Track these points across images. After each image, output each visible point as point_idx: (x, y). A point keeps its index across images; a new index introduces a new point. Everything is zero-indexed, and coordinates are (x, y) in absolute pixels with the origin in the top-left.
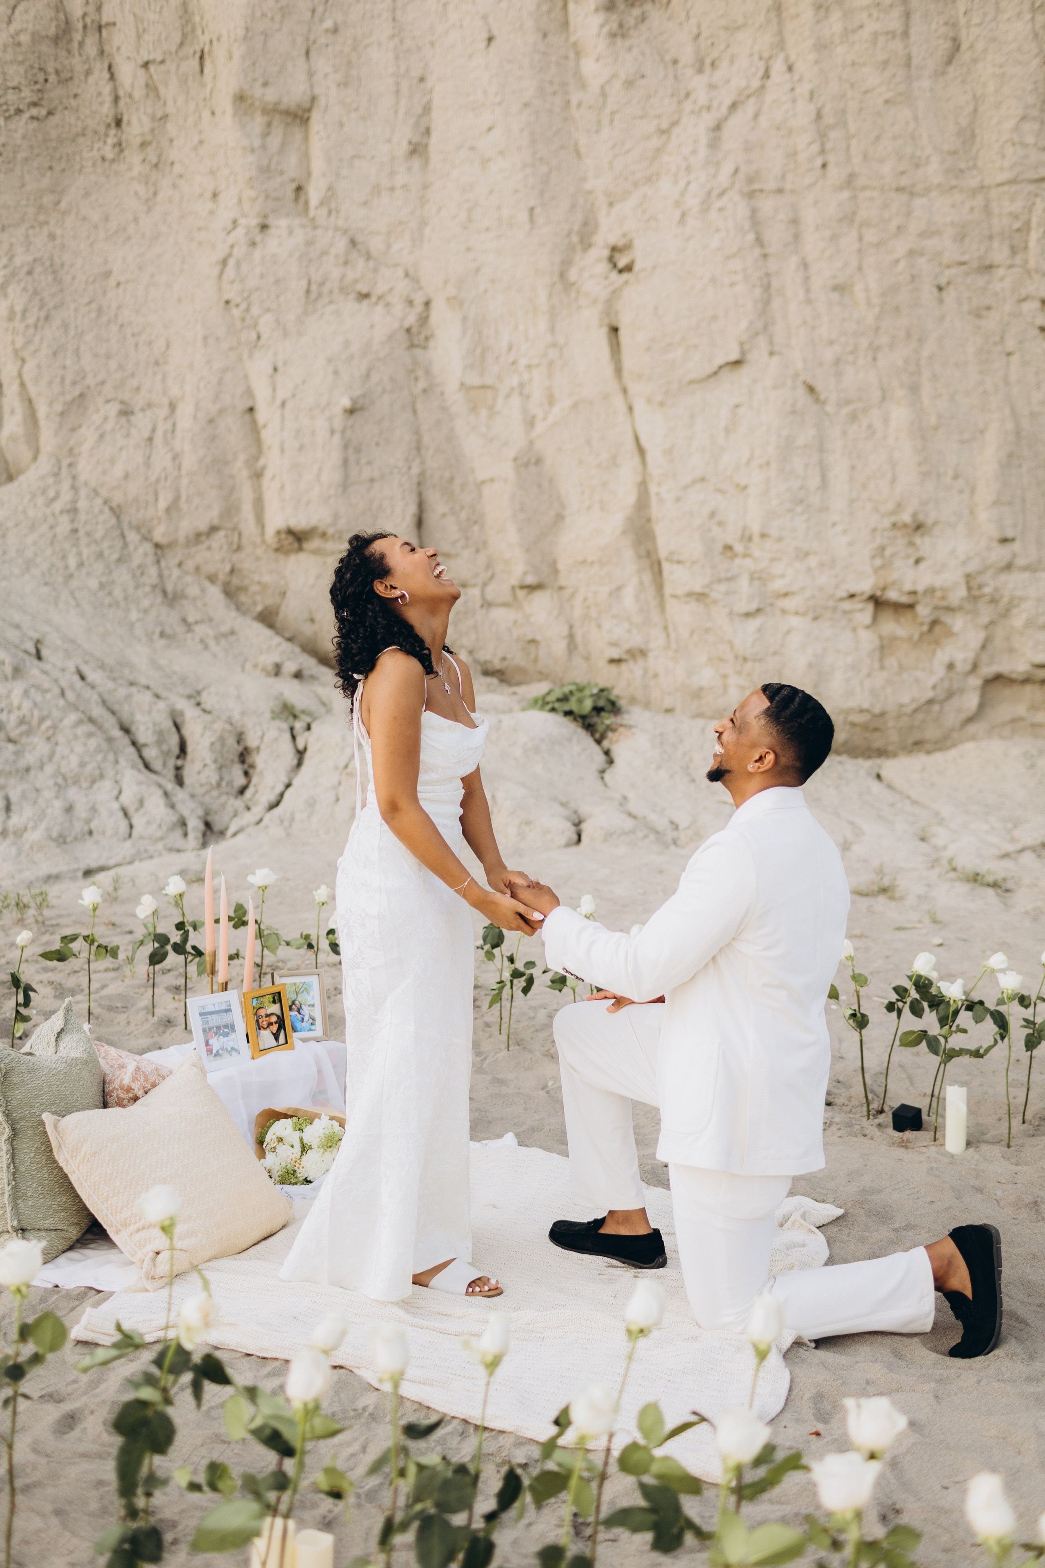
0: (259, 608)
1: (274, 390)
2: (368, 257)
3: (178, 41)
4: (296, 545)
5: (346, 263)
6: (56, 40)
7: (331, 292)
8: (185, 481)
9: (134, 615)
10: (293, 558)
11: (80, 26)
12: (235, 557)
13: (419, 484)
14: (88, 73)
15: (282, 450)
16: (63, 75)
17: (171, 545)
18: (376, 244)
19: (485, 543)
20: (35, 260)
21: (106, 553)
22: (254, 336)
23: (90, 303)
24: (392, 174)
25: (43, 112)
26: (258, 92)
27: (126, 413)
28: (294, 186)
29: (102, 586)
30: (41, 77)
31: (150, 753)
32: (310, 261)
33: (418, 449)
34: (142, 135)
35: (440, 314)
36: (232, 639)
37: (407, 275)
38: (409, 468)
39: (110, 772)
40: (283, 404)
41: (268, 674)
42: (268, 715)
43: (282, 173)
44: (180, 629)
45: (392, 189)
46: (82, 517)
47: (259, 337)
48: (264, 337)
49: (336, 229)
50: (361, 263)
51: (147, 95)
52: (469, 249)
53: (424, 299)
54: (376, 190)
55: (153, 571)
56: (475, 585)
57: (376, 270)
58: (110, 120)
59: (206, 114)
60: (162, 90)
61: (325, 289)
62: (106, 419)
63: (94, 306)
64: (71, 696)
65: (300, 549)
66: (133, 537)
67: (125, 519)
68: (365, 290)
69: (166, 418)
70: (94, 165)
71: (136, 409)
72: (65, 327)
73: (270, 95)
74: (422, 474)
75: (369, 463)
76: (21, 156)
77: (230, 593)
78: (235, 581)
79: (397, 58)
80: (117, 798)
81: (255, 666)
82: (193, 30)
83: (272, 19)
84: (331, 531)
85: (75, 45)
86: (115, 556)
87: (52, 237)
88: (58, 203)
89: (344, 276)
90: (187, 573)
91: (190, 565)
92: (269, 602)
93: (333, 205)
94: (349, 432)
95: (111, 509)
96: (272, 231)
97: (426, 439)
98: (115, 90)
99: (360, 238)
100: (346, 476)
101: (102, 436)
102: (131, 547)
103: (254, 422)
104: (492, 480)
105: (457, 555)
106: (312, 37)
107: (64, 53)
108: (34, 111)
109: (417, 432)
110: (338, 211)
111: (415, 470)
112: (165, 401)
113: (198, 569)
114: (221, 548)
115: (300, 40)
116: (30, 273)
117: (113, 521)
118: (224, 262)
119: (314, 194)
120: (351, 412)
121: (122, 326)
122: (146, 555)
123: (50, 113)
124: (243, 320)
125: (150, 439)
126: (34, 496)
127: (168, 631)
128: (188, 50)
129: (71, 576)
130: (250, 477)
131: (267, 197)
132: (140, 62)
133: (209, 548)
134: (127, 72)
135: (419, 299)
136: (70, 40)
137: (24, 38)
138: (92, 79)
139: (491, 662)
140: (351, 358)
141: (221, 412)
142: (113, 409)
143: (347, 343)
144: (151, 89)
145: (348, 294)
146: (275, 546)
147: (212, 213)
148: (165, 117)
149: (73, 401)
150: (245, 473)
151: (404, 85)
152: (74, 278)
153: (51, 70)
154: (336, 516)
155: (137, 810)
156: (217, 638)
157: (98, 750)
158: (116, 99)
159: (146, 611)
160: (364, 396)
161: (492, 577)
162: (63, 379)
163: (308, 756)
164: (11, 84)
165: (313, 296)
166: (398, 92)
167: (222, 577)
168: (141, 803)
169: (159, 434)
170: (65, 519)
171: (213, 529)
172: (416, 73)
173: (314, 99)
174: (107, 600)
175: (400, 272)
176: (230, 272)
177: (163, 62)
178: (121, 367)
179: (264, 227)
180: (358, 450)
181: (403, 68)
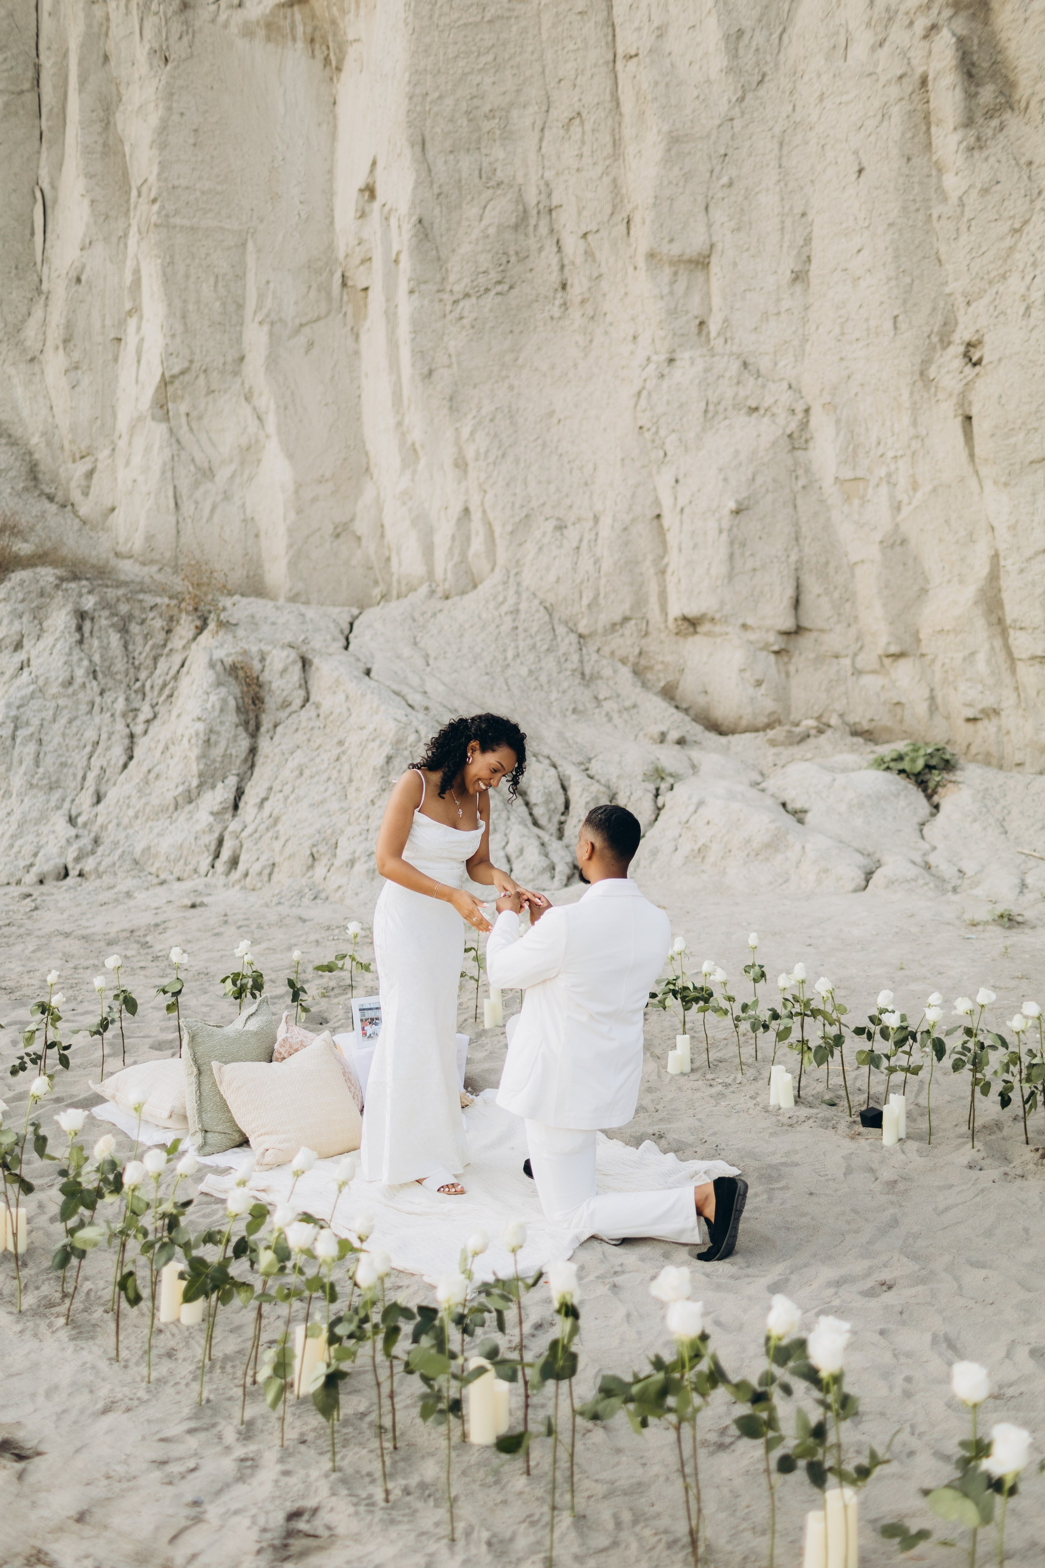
0: (662, 684)
1: (676, 499)
2: (758, 375)
3: (610, 212)
4: (691, 630)
5: (738, 383)
6: (516, 227)
7: (726, 410)
8: (603, 581)
9: (554, 696)
10: (690, 639)
11: (535, 212)
12: (643, 642)
13: (797, 569)
14: (541, 249)
15: (680, 550)
16: (521, 255)
17: (591, 635)
18: (765, 364)
19: (856, 618)
20: (497, 409)
21: (539, 644)
22: (662, 453)
23: (538, 438)
24: (779, 300)
25: (506, 287)
26: (665, 248)
27: (560, 527)
28: (697, 322)
29: (531, 672)
30: (504, 260)
31: (538, 811)
32: (708, 385)
33: (797, 540)
34: (582, 293)
35: (818, 419)
36: (634, 711)
37: (790, 387)
38: (788, 556)
40: (682, 510)
41: (655, 742)
42: (640, 778)
43: (687, 312)
44: (590, 705)
45: (778, 314)
46: (522, 616)
47: (665, 454)
48: (669, 454)
49: (732, 354)
50: (751, 381)
51: (586, 260)
52: (842, 359)
53: (805, 407)
54: (765, 316)
55: (575, 658)
56: (846, 656)
57: (764, 386)
58: (557, 285)
59: (631, 269)
60: (598, 254)
61: (721, 408)
62: (544, 534)
63: (540, 441)
65: (696, 632)
66: (561, 630)
67: (556, 616)
68: (754, 405)
69: (591, 529)
70: (545, 324)
71: (569, 524)
72: (517, 461)
73: (675, 249)
74: (800, 561)
75: (752, 555)
76: (489, 325)
77: (637, 672)
78: (643, 662)
79: (782, 199)
80: (504, 848)
81: (645, 735)
82: (622, 201)
83: (677, 184)
84: (718, 616)
85: (531, 228)
86: (546, 647)
87: (511, 388)
88: (516, 359)
89: (736, 394)
90: (604, 657)
91: (606, 650)
92: (670, 678)
93: (728, 335)
94: (735, 530)
95: (545, 608)
96: (678, 363)
97: (804, 529)
98: (561, 259)
99: (751, 360)
100: (732, 568)
101: (540, 549)
102: (559, 639)
103: (661, 526)
104: (863, 561)
105: (831, 630)
106: (710, 195)
107: (522, 237)
108: (499, 288)
109: (796, 524)
110: (732, 339)
111: (793, 558)
112: (591, 515)
113: (612, 653)
114: (632, 635)
115: (700, 198)
116: (492, 420)
117: (547, 618)
118: (639, 393)
119: (714, 327)
120: (737, 512)
121: (561, 455)
122: (571, 644)
123: (511, 288)
124: (653, 441)
125: (578, 548)
126: (487, 602)
127: (580, 707)
128: (617, 218)
129: (508, 665)
130: (656, 574)
131: (674, 335)
132: (581, 233)
133: (622, 635)
134: (572, 245)
135: (800, 407)
136: (527, 226)
137: (492, 231)
138: (543, 254)
139: (859, 723)
140: (740, 465)
141: (634, 521)
142: (550, 525)
143: (737, 453)
144: (589, 254)
145: (740, 410)
146: (675, 631)
147: (632, 353)
148: (600, 276)
149: (520, 521)
150: (652, 571)
151: (788, 222)
152: (526, 420)
153: (512, 253)
154: (722, 603)
155: (518, 857)
156: (620, 712)
158: (562, 267)
159: (564, 692)
160: (749, 498)
161: (861, 648)
162: (513, 503)
163: (662, 812)
164: (481, 270)
165: (710, 415)
166: (782, 229)
167: (631, 659)
168: (521, 851)
169: (585, 544)
170: (508, 619)
171: (626, 619)
172: (798, 210)
173: (712, 246)
174: (534, 684)
175: (785, 385)
176: (643, 402)
177: (597, 231)
178: (558, 490)
179: (671, 361)
180: (743, 545)
181: (787, 208)
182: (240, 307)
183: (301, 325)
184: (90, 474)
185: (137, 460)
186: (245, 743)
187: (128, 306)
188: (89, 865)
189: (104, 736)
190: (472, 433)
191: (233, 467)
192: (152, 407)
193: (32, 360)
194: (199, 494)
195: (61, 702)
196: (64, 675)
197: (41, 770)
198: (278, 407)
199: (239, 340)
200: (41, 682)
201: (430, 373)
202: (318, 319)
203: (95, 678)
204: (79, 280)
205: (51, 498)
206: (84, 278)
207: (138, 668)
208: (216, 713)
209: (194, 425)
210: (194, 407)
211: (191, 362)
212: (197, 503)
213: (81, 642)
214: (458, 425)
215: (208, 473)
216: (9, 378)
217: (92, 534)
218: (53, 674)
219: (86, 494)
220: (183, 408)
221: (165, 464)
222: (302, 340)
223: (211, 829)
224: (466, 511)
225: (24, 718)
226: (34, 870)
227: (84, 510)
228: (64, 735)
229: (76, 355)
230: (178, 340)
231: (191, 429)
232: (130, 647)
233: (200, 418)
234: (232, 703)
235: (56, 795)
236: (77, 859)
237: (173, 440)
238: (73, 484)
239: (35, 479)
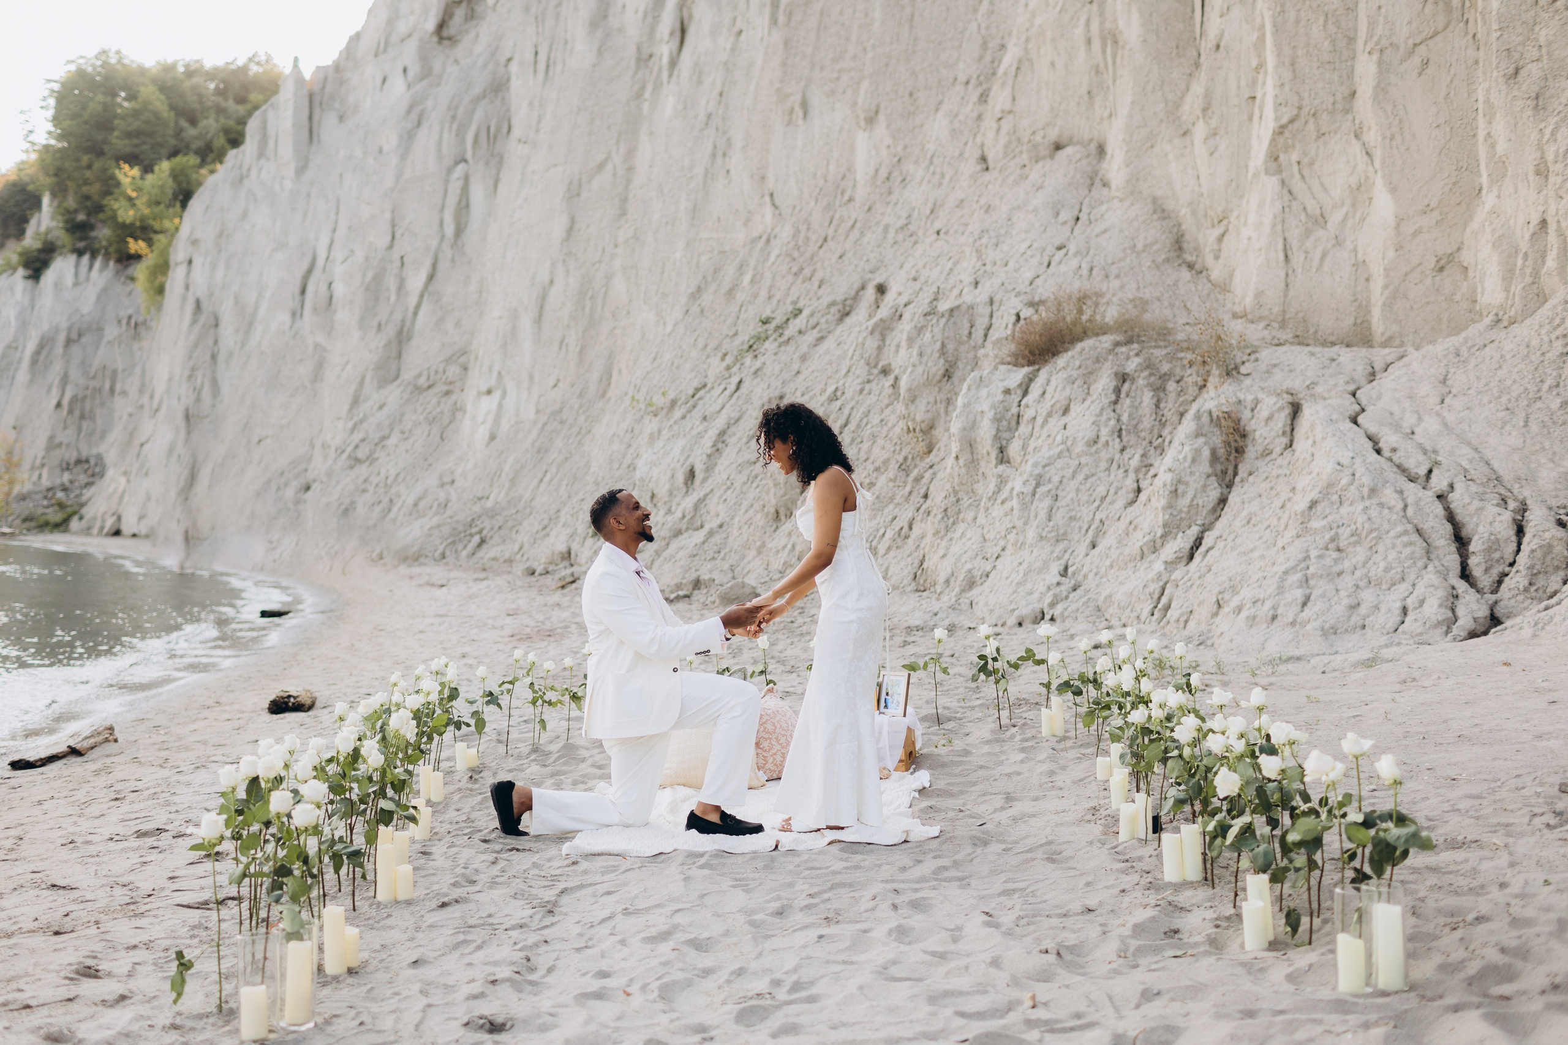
39: (1411, 577)
64: (1410, 511)
80: (1405, 598)
126: (1541, 326)
155: (1415, 608)
157: (1411, 557)
168: (1422, 603)
182: (1351, 40)
183: (1415, 45)
184: (1220, 239)
185: (1252, 218)
186: (1214, 493)
187: (1254, 63)
188: (1057, 611)
189: (1112, 491)
190: (1553, 133)
191: (1345, 210)
192: (1266, 162)
193: (1185, 134)
194: (1309, 244)
195: (1083, 460)
196: (1090, 434)
197: (1051, 524)
198: (1384, 138)
199: (1350, 76)
200: (1069, 443)
201: (1517, 71)
202: (1436, 34)
203: (1120, 436)
204: (1218, 47)
205: (1191, 266)
206: (1222, 44)
207: (1163, 425)
208: (1187, 464)
209: (1306, 172)
210: (1305, 154)
211: (1300, 108)
212: (1307, 252)
213: (1116, 402)
214: (1542, 126)
215: (1321, 220)
216: (1166, 155)
217: (1220, 297)
218: (1081, 435)
219: (1217, 258)
220: (1295, 157)
221: (1275, 217)
222: (1416, 60)
223: (1159, 576)
224: (1544, 223)
225: (1047, 476)
226: (1016, 613)
227: (1215, 275)
228: (1078, 490)
229: (1214, 122)
230: (1287, 88)
231: (1303, 177)
232: (1162, 405)
233: (1311, 164)
234: (1206, 453)
235: (1061, 546)
236: (1052, 605)
237: (1285, 191)
238: (1208, 249)
239: (1180, 248)
